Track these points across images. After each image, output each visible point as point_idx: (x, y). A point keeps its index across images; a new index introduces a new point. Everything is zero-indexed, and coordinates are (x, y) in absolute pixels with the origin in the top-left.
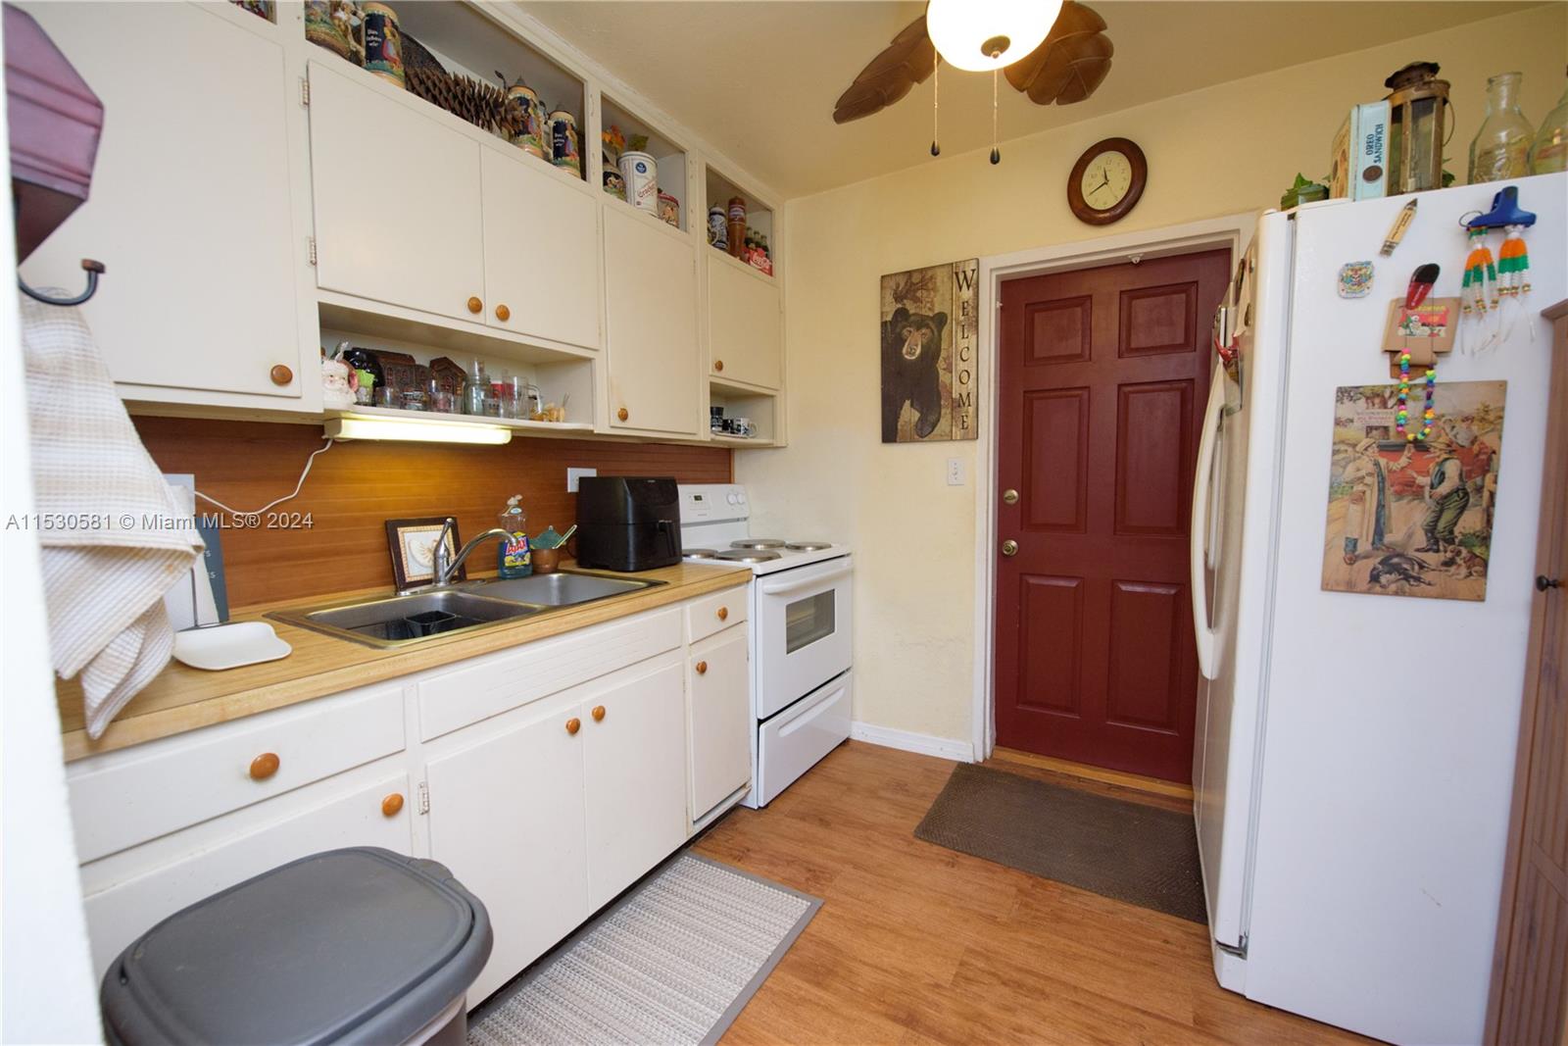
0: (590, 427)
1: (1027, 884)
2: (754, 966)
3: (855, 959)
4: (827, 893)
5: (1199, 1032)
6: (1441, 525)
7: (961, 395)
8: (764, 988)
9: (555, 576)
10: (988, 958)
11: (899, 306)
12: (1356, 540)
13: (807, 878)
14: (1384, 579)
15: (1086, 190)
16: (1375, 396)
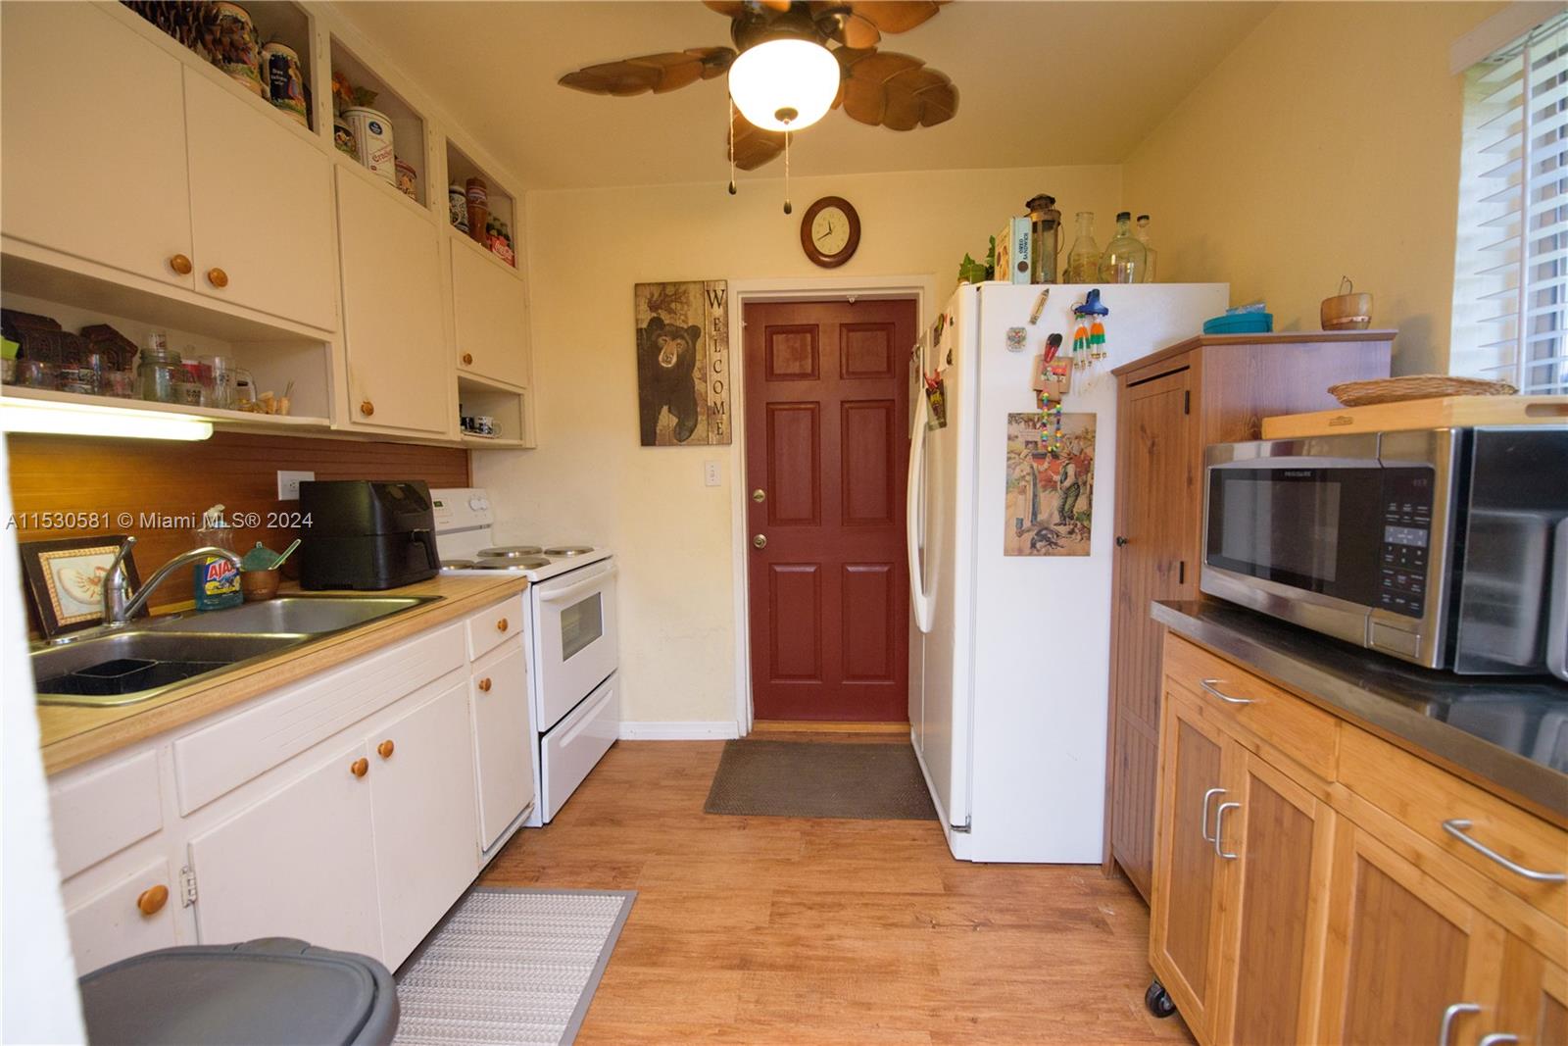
0: (325, 422)
1: (806, 826)
2: (586, 970)
3: (681, 931)
4: (637, 884)
5: (949, 895)
6: (1067, 507)
7: (715, 404)
8: (601, 986)
9: (279, 602)
10: (792, 893)
11: (655, 315)
12: (1022, 520)
13: (613, 876)
14: (1039, 545)
15: (815, 236)
16: (1029, 420)
